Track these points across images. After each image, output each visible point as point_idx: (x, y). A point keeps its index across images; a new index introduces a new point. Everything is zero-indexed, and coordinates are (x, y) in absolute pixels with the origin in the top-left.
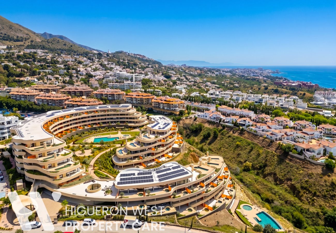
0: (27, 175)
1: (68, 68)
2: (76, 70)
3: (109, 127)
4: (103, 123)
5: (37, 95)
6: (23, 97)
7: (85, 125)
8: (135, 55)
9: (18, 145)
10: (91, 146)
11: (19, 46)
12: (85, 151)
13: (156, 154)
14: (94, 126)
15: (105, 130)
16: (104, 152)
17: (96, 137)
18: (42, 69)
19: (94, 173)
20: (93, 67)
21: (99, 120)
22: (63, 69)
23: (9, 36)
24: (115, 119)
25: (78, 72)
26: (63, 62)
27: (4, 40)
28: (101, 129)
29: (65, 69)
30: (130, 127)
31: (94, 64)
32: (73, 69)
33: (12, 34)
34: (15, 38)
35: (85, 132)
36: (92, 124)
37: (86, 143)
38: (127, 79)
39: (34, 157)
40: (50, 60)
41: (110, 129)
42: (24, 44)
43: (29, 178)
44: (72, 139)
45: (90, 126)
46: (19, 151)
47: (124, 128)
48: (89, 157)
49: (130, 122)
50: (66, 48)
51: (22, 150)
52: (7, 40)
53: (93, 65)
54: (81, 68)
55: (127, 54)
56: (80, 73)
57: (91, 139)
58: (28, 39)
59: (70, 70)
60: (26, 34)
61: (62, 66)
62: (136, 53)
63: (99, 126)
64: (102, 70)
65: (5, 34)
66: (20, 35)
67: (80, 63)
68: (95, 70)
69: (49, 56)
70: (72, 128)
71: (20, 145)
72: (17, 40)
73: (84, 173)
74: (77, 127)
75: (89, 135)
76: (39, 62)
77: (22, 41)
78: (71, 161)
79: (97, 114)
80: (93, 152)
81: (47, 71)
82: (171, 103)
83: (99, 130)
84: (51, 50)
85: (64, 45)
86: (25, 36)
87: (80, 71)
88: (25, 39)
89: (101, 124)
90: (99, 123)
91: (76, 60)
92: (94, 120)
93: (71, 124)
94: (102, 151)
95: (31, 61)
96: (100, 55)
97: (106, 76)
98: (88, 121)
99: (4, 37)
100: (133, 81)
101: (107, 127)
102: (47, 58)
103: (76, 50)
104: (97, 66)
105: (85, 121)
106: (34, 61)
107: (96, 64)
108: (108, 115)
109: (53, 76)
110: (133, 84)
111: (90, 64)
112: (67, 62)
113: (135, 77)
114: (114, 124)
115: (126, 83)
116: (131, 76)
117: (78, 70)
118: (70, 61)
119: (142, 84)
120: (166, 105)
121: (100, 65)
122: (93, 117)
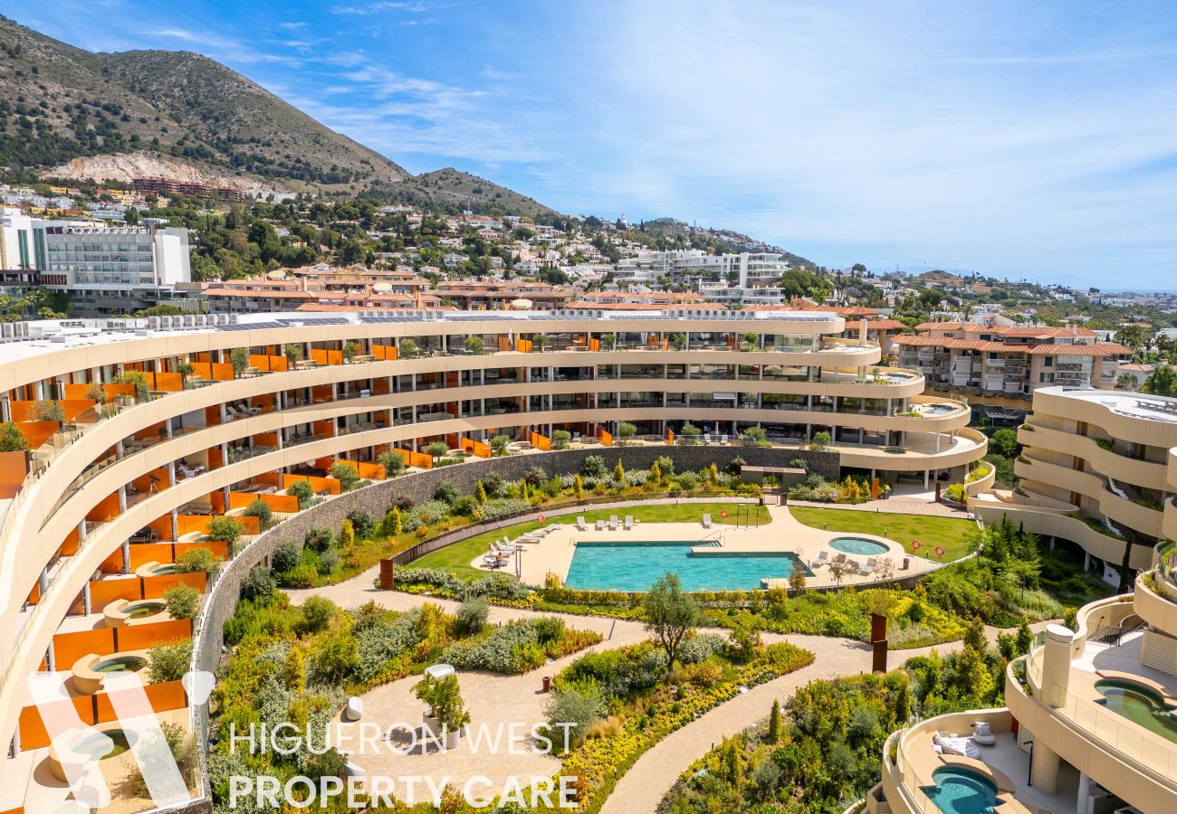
1: (475, 246)
2: (507, 258)
3: (690, 461)
4: (646, 428)
5: (310, 300)
7: (514, 434)
10: (546, 636)
11: (334, 194)
14: (577, 444)
15: (652, 479)
17: (591, 534)
18: (386, 250)
20: (570, 250)
21: (609, 401)
22: (459, 253)
23: (308, 164)
24: (729, 403)
25: (510, 262)
26: (462, 230)
27: (293, 177)
28: (627, 468)
29: (466, 252)
31: (573, 241)
32: (495, 253)
33: (318, 159)
34: (326, 170)
35: (506, 486)
36: (557, 426)
37: (505, 593)
38: (712, 277)
40: (420, 226)
41: (688, 475)
42: (351, 191)
44: (388, 529)
45: (544, 441)
47: (803, 480)
49: (843, 435)
50: (482, 200)
52: (302, 178)
53: (569, 244)
54: (525, 253)
55: (687, 228)
56: (517, 266)
58: (366, 176)
59: (482, 254)
60: (362, 162)
61: (457, 243)
62: (717, 228)
63: (606, 442)
64: (599, 263)
65: (298, 161)
66: (342, 163)
67: (522, 234)
68: (575, 260)
69: (416, 218)
70: (406, 445)
72: (333, 179)
74: (452, 441)
75: (536, 509)
76: (378, 228)
77: (347, 181)
79: (593, 357)
81: (398, 255)
82: (1039, 350)
83: (607, 478)
84: (427, 206)
85: (475, 192)
86: (357, 166)
87: (518, 259)
88: (357, 174)
89: (625, 435)
90: (609, 426)
91: (508, 225)
92: (580, 401)
93: (404, 416)
94: (677, 719)
95: (354, 227)
96: (592, 223)
97: (621, 268)
98: (537, 403)
99: (294, 168)
100: (738, 284)
101: (666, 461)
102: (409, 219)
103: (513, 207)
104: (581, 247)
105: (510, 405)
106: (366, 226)
107: (581, 244)
108: (679, 371)
109: (416, 270)
110: (742, 293)
111: (559, 241)
112: (474, 230)
113: (749, 267)
114: (725, 441)
115: (708, 288)
116: (729, 260)
117: (514, 256)
118: (488, 227)
119: (782, 292)
120: (1000, 363)
121: (592, 243)
122: (570, 373)
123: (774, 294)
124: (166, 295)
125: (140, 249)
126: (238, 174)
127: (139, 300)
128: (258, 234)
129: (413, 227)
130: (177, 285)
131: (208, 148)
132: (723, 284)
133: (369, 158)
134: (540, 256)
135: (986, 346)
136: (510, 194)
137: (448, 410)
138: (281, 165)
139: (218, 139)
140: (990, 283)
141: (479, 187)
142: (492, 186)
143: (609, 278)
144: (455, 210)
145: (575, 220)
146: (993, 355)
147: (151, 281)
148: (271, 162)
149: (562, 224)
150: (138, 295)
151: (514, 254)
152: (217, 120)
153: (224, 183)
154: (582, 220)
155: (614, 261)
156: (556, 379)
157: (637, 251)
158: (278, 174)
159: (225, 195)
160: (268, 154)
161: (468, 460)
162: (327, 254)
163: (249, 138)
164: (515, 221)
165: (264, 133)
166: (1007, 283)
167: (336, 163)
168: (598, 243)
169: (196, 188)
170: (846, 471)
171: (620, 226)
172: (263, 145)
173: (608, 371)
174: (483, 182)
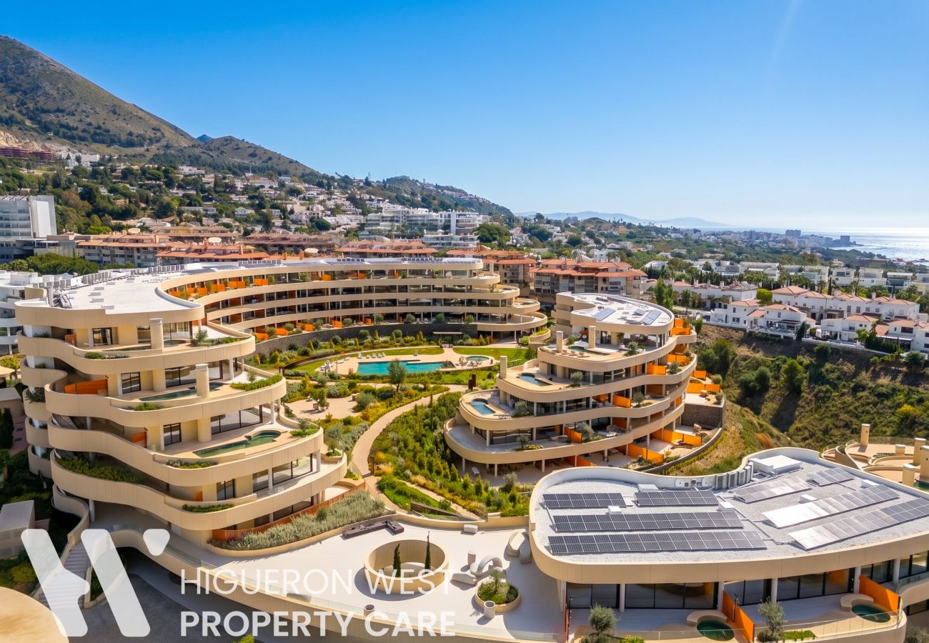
0: (64, 479)
1: (258, 202)
2: (284, 211)
3: (413, 331)
4: (389, 316)
5: (163, 249)
6: (122, 256)
7: (325, 320)
8: (437, 187)
9: (37, 336)
10: (352, 386)
11: (133, 156)
12: (328, 400)
13: (639, 422)
14: (355, 325)
15: (392, 339)
16: (408, 408)
17: (364, 360)
18: (190, 205)
19: (381, 488)
20: (331, 204)
21: (370, 304)
22: (246, 207)
23: (107, 131)
24: (429, 304)
25: (285, 214)
26: (246, 190)
28: (380, 335)
29: (252, 206)
30: (485, 334)
31: (333, 197)
32: (274, 207)
33: (117, 126)
34: (124, 137)
35: (321, 343)
36: (344, 317)
37: (333, 377)
38: (433, 228)
39: (100, 387)
40: (212, 185)
41: (410, 337)
42: (146, 153)
43: (68, 494)
44: (274, 360)
45: (339, 323)
46: (37, 367)
47: (461, 337)
48: (347, 422)
49: (482, 317)
51: (52, 363)
52: (103, 142)
53: (329, 199)
54: (297, 206)
55: (419, 185)
56: (292, 217)
57: (347, 365)
58: (158, 140)
59: (264, 208)
60: (153, 129)
61: (244, 199)
63: (369, 324)
64: (353, 214)
65: (99, 128)
66: (137, 129)
67: (294, 192)
68: (335, 211)
69: (209, 179)
70: (273, 325)
71: (46, 336)
72: (130, 144)
73: (339, 484)
74: (295, 324)
75: (338, 353)
76: (180, 187)
77: (142, 145)
78: (278, 419)
79: (362, 283)
80: (361, 407)
81: (200, 209)
82: (600, 275)
83: (370, 340)
84: (215, 167)
85: (251, 155)
86: (150, 134)
87: (292, 212)
88: (150, 139)
89: (379, 320)
90: (371, 317)
91: (282, 185)
92: (355, 304)
93: (271, 312)
94: (398, 405)
95: (159, 186)
96: (346, 182)
97: (370, 220)
98: (334, 306)
99: (95, 134)
100: (450, 232)
101: (399, 331)
102: (204, 180)
103: (282, 168)
104: (339, 202)
105: (320, 307)
106: (170, 184)
107: (339, 198)
108: (403, 289)
109: (216, 221)
110: (452, 238)
111: (321, 197)
112: (258, 188)
113: (457, 221)
114: (426, 321)
115: (429, 236)
116: (443, 216)
117: (289, 210)
118: (267, 186)
119: (479, 238)
120: (582, 282)
121: (348, 199)
122: (349, 291)
123: (472, 239)
124: (41, 245)
125: (21, 211)
126: (49, 139)
127: (20, 249)
128: (88, 195)
129: (207, 186)
130: (49, 238)
131: (19, 117)
132: (440, 233)
133: (159, 127)
134: (308, 209)
135: (574, 273)
136: (280, 157)
137: (290, 310)
138: (84, 131)
139: (28, 108)
140: (629, 226)
141: (254, 152)
142: (265, 151)
143: (362, 227)
144: (239, 171)
145: (333, 178)
146: (580, 278)
147: (29, 234)
148: (76, 129)
149: (324, 183)
150: (18, 245)
151: (289, 207)
152: (25, 93)
153: (37, 147)
154: (337, 177)
155: (363, 214)
156: (342, 294)
157: (381, 205)
158: (82, 139)
159: (41, 157)
160: (71, 121)
161: (304, 332)
162: (144, 209)
163: (56, 108)
164: (287, 181)
165: (67, 104)
166: (640, 227)
167: (132, 129)
168: (352, 199)
169: (16, 152)
170: (480, 332)
171: (367, 183)
172: (68, 114)
173: (369, 290)
174: (256, 148)
